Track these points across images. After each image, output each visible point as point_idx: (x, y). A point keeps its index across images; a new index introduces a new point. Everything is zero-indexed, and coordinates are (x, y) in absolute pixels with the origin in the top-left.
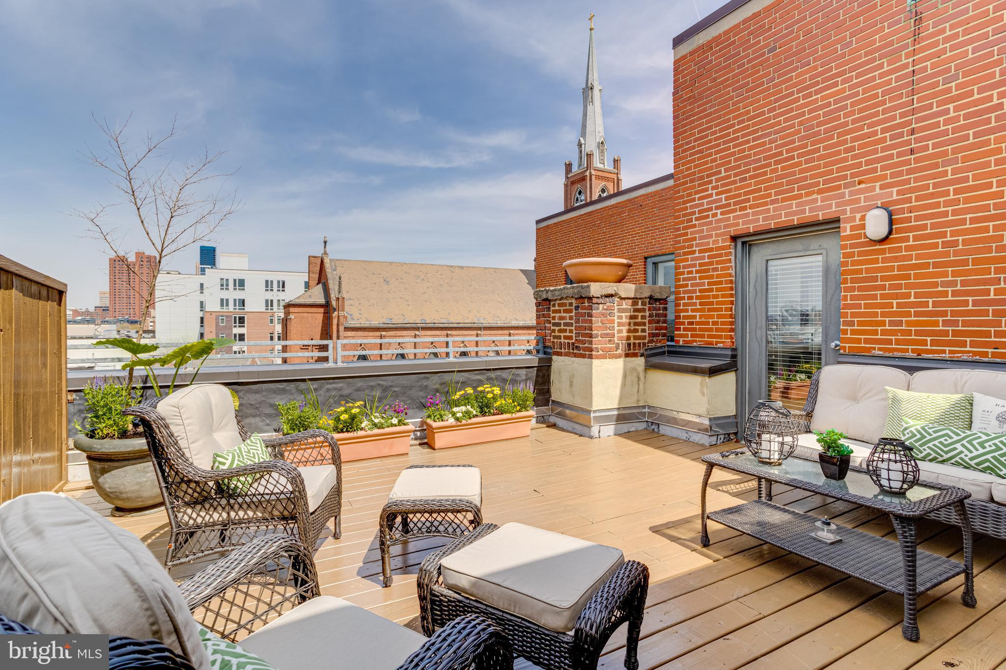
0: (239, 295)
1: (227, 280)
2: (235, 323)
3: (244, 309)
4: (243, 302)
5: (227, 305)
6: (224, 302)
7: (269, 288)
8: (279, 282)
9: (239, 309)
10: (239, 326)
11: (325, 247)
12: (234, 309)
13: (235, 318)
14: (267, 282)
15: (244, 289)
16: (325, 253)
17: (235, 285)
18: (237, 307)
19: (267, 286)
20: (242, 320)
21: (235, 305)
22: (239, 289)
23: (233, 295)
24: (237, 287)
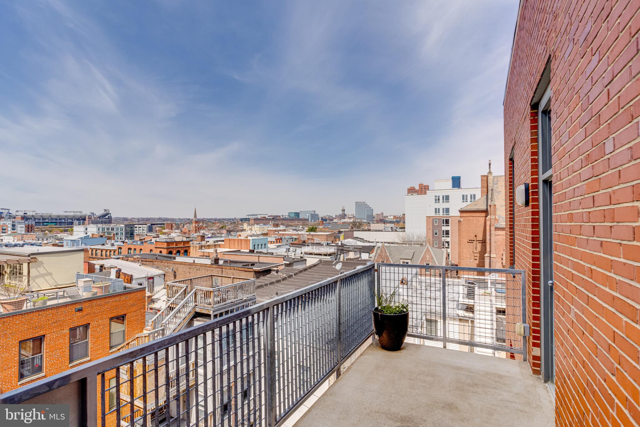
0: (446, 205)
1: (439, 196)
2: (443, 223)
3: (449, 215)
4: (447, 210)
5: (439, 212)
6: (437, 210)
7: (465, 200)
8: (471, 195)
9: (446, 215)
10: (446, 226)
11: (490, 167)
12: (443, 215)
13: (443, 220)
14: (463, 196)
15: (449, 202)
16: (490, 172)
17: (443, 199)
18: (445, 213)
19: (463, 199)
20: (447, 222)
21: (443, 212)
22: (446, 202)
23: (442, 205)
24: (445, 201)
